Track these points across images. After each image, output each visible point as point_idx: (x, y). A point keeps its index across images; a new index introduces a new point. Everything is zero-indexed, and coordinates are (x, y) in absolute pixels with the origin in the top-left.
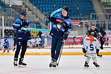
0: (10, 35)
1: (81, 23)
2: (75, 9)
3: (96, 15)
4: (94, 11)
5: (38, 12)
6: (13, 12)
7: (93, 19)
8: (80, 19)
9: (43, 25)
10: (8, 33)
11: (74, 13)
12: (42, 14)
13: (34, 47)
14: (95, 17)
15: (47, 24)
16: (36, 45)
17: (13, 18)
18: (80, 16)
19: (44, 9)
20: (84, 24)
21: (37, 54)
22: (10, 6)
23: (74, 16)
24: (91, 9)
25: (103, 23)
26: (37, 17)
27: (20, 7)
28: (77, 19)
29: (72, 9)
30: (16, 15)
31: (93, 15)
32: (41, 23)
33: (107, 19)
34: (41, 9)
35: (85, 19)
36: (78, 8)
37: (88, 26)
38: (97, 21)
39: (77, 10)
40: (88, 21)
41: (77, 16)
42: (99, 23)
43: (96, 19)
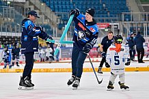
0: (9, 44)
1: (109, 27)
2: (101, 7)
3: (129, 15)
4: (127, 9)
5: (48, 11)
6: (12, 12)
7: (125, 20)
8: (108, 21)
9: (55, 29)
10: (5, 41)
11: (99, 13)
12: (53, 14)
13: (42, 61)
14: (128, 18)
15: (60, 29)
16: (45, 59)
17: (13, 20)
18: (107, 16)
19: (56, 7)
20: (113, 27)
21: (47, 71)
22: (8, 3)
23: (99, 17)
24: (122, 7)
25: (140, 26)
26: (46, 18)
27: (22, 5)
28: (103, 21)
29: (96, 7)
30: (16, 16)
31: (125, 15)
32: (52, 26)
33: (146, 20)
34: (52, 7)
35: (115, 21)
36: (104, 5)
37: (119, 30)
38: (132, 24)
39: (103, 7)
40: (118, 24)
41: (103, 16)
42: (134, 26)
43: (129, 20)
